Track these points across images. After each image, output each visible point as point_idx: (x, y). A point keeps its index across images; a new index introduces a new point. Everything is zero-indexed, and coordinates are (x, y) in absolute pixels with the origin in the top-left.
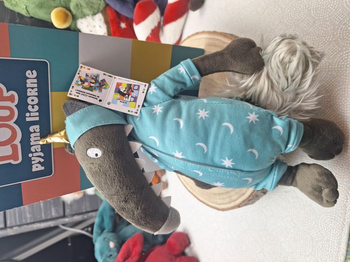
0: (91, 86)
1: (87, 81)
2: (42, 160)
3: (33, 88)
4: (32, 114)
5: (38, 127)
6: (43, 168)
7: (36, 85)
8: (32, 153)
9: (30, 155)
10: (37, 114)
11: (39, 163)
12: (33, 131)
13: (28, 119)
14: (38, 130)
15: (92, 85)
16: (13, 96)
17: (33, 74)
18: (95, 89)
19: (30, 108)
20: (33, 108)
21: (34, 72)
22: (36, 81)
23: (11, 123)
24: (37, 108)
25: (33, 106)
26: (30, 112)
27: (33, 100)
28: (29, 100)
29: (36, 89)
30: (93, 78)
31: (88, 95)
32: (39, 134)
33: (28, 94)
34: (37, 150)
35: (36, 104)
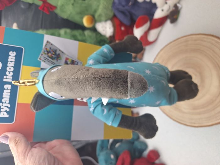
0: (52, 57)
1: (50, 53)
4: (8, 77)
20: (9, 73)
24: (12, 74)
30: (53, 52)
31: (51, 62)
32: (9, 91)
33: (8, 65)
34: (6, 102)
35: (12, 72)
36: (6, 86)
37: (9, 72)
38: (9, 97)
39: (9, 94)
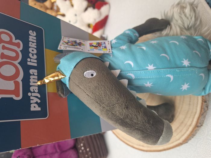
2: (39, 101)
5: (36, 71)
6: (39, 109)
7: (35, 41)
8: (31, 92)
9: (29, 94)
10: (36, 61)
11: (37, 103)
12: (32, 74)
13: (29, 63)
14: (36, 74)
16: (19, 43)
17: (33, 33)
19: (30, 55)
21: (34, 32)
22: (35, 38)
23: (16, 63)
25: (33, 54)
26: (30, 58)
27: (33, 50)
28: (30, 50)
29: (35, 44)
32: (36, 77)
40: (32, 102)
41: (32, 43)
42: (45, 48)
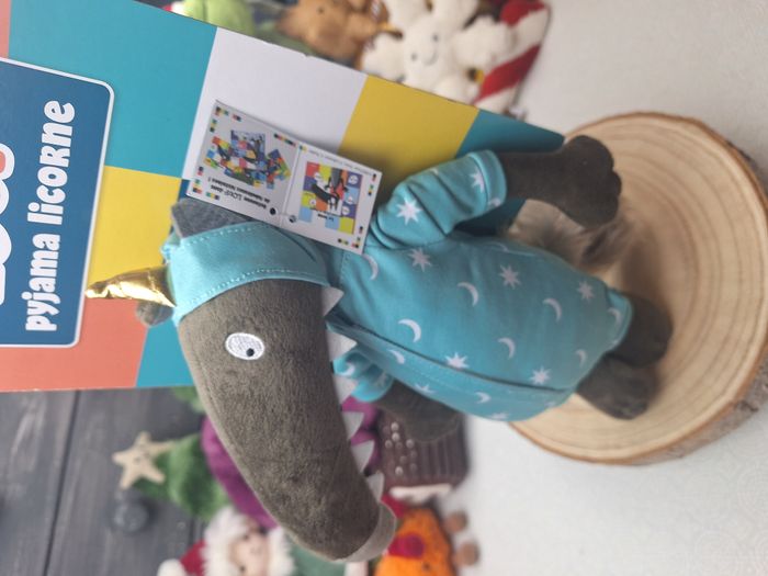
0: (247, 171)
1: (237, 155)
2: (54, 311)
3: (57, 147)
4: (45, 208)
5: (56, 239)
6: (53, 327)
7: (67, 142)
8: (32, 291)
9: (26, 296)
10: (59, 210)
11: (46, 315)
12: (42, 246)
13: (32, 218)
14: (56, 246)
15: (250, 166)
17: (63, 111)
18: (258, 177)
19: (42, 192)
20: (51, 193)
21: (69, 108)
22: (68, 130)
24: (60, 196)
25: (51, 189)
26: (40, 202)
27: (52, 177)
28: (43, 175)
29: (67, 152)
30: (249, 147)
31: (244, 195)
32: (55, 255)
33: (44, 159)
34: (45, 288)
35: (60, 188)
36: (38, 240)
37: (51, 190)
38: (53, 273)
39: (54, 264)
40: (30, 312)
41: (52, 150)
42: (106, 163)
